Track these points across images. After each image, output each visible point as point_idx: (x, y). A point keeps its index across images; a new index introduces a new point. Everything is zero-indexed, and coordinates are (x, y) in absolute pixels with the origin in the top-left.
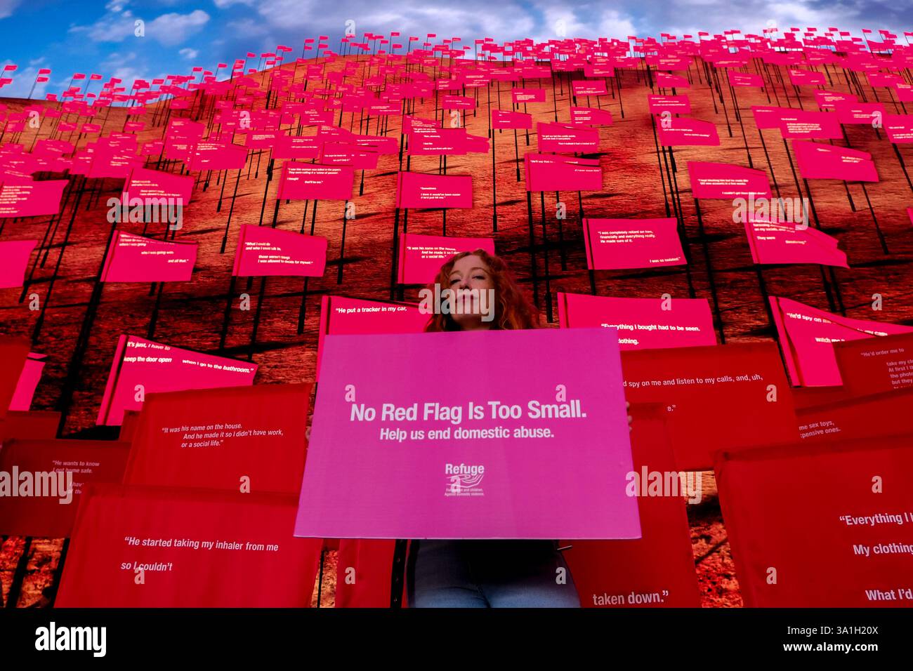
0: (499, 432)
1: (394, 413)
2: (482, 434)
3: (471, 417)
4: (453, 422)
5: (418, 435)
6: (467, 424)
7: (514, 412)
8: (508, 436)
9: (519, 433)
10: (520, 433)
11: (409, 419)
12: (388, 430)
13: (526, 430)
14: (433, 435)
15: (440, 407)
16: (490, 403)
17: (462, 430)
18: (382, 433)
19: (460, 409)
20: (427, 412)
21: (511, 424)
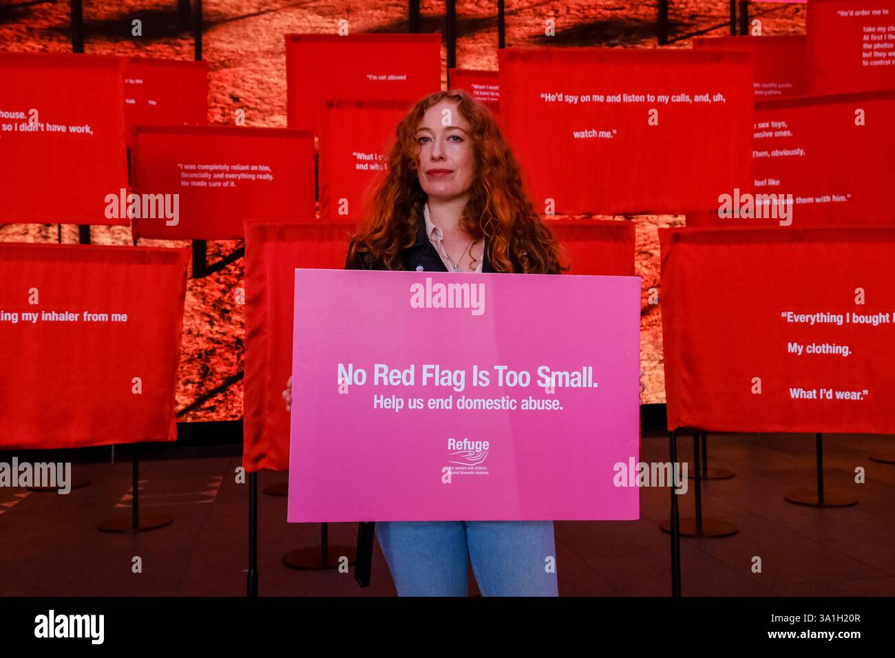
0: (505, 403)
1: (388, 375)
2: (487, 404)
3: (475, 384)
4: (455, 389)
5: (416, 404)
6: (471, 392)
7: (520, 379)
8: (515, 407)
9: (527, 404)
10: (529, 404)
11: (405, 383)
12: (382, 397)
13: (534, 401)
14: (433, 403)
15: (441, 371)
16: (496, 367)
17: (465, 400)
18: (376, 401)
19: (463, 373)
20: (425, 375)
21: (518, 393)
